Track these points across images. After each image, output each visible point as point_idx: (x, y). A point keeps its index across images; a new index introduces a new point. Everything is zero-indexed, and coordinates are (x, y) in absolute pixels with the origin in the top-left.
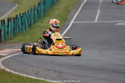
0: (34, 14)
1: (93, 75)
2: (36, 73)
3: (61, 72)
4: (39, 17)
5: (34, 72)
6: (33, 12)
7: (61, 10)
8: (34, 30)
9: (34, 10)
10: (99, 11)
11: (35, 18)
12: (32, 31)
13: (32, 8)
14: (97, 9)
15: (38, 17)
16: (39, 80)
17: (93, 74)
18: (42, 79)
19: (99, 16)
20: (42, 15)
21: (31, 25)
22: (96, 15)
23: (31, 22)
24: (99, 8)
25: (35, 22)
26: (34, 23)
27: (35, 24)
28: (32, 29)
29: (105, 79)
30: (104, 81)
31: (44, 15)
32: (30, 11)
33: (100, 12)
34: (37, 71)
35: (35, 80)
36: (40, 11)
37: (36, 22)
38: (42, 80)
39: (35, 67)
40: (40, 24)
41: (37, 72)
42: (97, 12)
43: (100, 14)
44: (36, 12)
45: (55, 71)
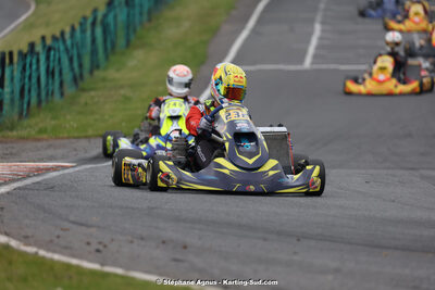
0: (94, 40)
1: (296, 258)
2: (98, 251)
3: (185, 247)
4: (111, 48)
5: (88, 244)
6: (89, 33)
7: (186, 24)
8: (93, 93)
9: (94, 24)
10: (318, 28)
11: (94, 52)
12: (84, 98)
13: (85, 18)
14: (311, 22)
15: (105, 49)
16: (106, 275)
17: (295, 253)
18: (119, 271)
19: (318, 47)
20: (121, 42)
21: (81, 76)
22: (308, 42)
23: (81, 66)
24: (319, 17)
25: (95, 66)
26: (91, 72)
27: (96, 73)
28: (83, 90)
29: (337, 271)
30: (330, 277)
31: (128, 44)
32: (77, 27)
33: (323, 31)
34: (100, 243)
35: (93, 273)
36: (112, 27)
37: (98, 67)
38: (116, 275)
39: (93, 230)
40: (112, 73)
41: (101, 247)
42: (310, 34)
43: (321, 38)
44: (99, 31)
45: (164, 242)
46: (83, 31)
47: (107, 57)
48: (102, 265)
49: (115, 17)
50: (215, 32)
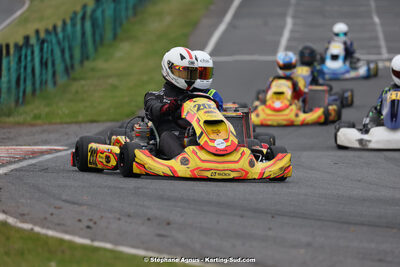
0: (83, 34)
1: (270, 233)
2: (88, 227)
3: (168, 224)
4: (99, 42)
5: (80, 221)
6: (79, 27)
8: (83, 82)
9: (83, 18)
10: (289, 22)
11: (84, 44)
12: (75, 86)
13: (75, 13)
14: (283, 16)
15: (94, 41)
16: (96, 249)
17: (270, 229)
18: (108, 246)
19: (290, 40)
20: (109, 35)
21: (72, 66)
22: (281, 34)
23: (71, 57)
24: (291, 11)
25: (85, 57)
26: (82, 62)
27: (88, 64)
28: (75, 79)
29: (309, 245)
30: (302, 251)
31: (115, 36)
32: (68, 21)
33: (294, 24)
34: (91, 220)
35: (84, 247)
36: (100, 21)
37: (88, 58)
38: (105, 250)
39: (85, 208)
40: (100, 64)
41: (91, 224)
42: (283, 28)
43: (292, 31)
44: (88, 25)
45: (149, 219)
46: (74, 25)
47: (96, 49)
48: (93, 240)
49: (103, 12)
50: (195, 25)
